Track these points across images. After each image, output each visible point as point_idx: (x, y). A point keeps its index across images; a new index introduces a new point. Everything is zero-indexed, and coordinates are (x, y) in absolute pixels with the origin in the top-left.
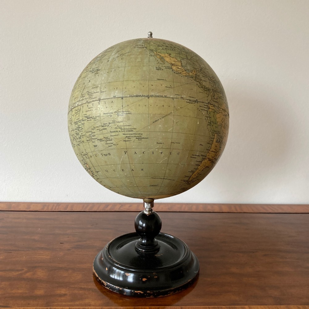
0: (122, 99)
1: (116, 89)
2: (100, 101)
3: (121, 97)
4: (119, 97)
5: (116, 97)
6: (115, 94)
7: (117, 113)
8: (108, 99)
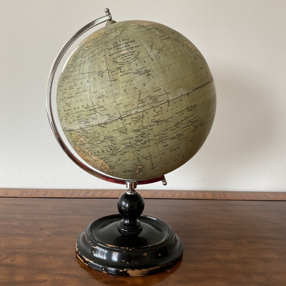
0: (188, 95)
1: (180, 87)
2: (169, 103)
3: (187, 94)
4: (185, 94)
5: (183, 94)
6: (180, 92)
7: (187, 110)
8: (177, 98)
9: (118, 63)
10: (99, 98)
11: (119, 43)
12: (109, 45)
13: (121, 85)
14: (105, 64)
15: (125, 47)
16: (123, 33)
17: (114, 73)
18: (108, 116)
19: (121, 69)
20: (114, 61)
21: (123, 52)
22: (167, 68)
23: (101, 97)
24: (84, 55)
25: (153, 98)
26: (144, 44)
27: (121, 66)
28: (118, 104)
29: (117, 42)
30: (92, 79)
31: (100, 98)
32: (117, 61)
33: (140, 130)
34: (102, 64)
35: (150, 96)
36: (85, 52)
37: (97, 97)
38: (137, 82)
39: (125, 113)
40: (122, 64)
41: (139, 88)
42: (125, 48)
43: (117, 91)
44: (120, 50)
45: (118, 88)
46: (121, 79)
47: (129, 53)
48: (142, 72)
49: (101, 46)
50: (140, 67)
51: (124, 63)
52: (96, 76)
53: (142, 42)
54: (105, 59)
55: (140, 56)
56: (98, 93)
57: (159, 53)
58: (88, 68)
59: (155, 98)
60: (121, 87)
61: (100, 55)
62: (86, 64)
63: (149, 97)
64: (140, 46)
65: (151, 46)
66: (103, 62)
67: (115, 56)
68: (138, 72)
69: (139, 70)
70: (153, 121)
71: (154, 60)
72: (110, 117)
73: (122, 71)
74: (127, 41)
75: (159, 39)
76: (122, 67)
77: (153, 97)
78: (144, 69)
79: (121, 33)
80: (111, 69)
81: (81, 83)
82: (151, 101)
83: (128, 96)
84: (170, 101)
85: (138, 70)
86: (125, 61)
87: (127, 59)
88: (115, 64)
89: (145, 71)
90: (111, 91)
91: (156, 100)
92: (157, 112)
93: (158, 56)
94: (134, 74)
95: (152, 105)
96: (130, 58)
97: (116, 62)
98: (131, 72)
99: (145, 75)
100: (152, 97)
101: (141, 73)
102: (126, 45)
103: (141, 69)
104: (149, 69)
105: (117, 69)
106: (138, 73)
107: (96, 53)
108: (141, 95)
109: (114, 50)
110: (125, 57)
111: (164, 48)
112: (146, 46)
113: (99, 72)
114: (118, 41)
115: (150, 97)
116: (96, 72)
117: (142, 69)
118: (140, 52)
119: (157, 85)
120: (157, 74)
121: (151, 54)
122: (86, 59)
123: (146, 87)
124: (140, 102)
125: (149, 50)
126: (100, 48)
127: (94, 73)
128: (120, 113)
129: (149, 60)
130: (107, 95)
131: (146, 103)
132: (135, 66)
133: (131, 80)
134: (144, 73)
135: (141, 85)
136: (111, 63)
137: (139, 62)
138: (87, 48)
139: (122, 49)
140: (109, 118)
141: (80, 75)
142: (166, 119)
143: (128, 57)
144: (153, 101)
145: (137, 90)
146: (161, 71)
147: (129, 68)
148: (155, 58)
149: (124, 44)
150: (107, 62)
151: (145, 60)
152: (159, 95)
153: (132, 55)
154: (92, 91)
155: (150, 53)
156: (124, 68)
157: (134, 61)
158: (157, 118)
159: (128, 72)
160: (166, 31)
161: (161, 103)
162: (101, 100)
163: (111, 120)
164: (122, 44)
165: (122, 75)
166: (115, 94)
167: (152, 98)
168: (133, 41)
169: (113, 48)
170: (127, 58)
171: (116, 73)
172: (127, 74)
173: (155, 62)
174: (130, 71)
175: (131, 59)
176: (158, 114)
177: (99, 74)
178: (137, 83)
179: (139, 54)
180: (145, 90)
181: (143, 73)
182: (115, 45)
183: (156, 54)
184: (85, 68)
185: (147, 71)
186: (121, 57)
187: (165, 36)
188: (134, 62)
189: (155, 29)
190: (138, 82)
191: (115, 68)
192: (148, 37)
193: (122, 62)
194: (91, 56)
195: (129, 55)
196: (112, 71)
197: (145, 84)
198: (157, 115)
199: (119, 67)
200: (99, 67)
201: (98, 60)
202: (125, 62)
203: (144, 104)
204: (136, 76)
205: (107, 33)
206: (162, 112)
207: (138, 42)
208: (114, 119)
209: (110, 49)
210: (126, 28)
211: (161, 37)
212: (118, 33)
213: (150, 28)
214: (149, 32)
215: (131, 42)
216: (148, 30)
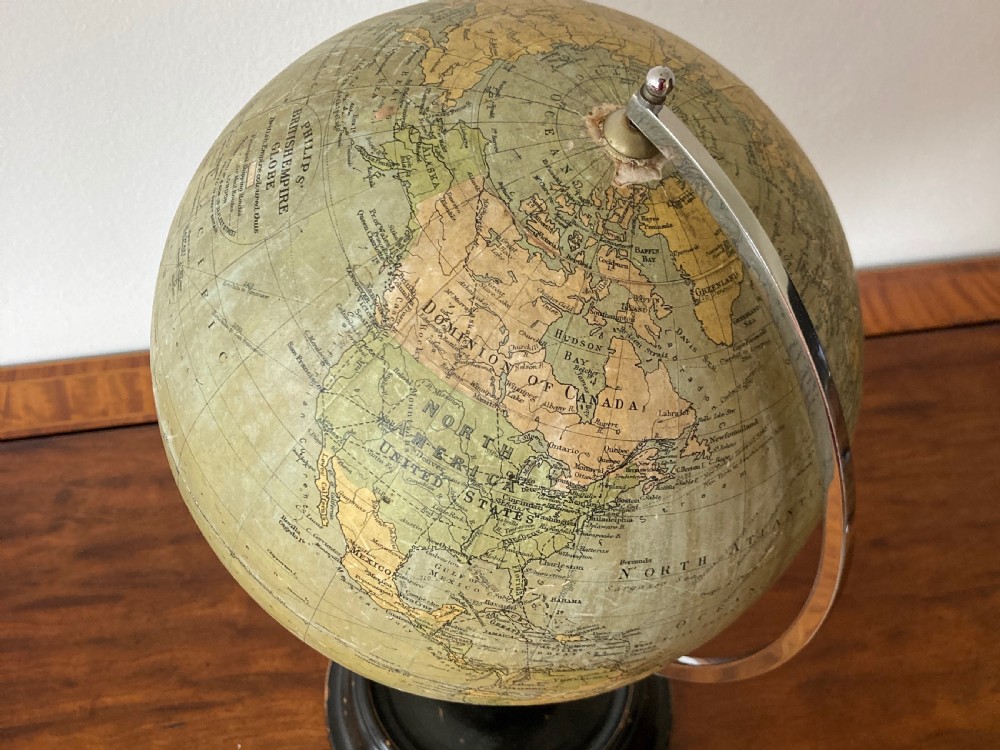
11: (299, 146)
15: (271, 170)
16: (357, 158)
21: (253, 167)
26: (261, 252)
29: (308, 140)
42: (265, 172)
44: (267, 153)
47: (244, 191)
50: (194, 243)
51: (222, 178)
53: (270, 244)
54: (271, 107)
55: (219, 239)
57: (224, 322)
64: (255, 237)
65: (249, 287)
67: (259, 140)
69: (187, 245)
71: (203, 301)
74: (293, 179)
78: (186, 263)
85: (189, 240)
86: (224, 184)
87: (227, 186)
88: (234, 148)
89: (181, 270)
93: (213, 318)
96: (225, 201)
97: (238, 148)
99: (175, 270)
101: (181, 254)
102: (278, 176)
103: (189, 252)
104: (183, 285)
106: (183, 241)
107: (324, 69)
109: (281, 132)
111: (247, 351)
112: (250, 261)
118: (231, 238)
121: (220, 285)
125: (235, 276)
126: (335, 78)
129: (204, 282)
132: (199, 225)
134: (178, 264)
136: (248, 132)
137: (203, 239)
139: (266, 164)
143: (230, 191)
147: (202, 203)
148: (207, 307)
149: (287, 168)
150: (260, 116)
151: (206, 264)
153: (232, 205)
156: (210, 183)
157: (212, 216)
159: (196, 203)
164: (288, 158)
168: (283, 204)
169: (293, 125)
170: (231, 186)
173: (198, 308)
175: (221, 203)
179: (228, 235)
181: (181, 260)
182: (301, 133)
183: (219, 311)
185: (180, 277)
188: (209, 216)
193: (228, 171)
195: (234, 192)
202: (222, 182)
207: (274, 226)
209: (297, 116)
210: (389, 174)
211: (311, 338)
212: (368, 139)
213: (377, 289)
214: (335, 280)
215: (286, 193)
216: (353, 276)
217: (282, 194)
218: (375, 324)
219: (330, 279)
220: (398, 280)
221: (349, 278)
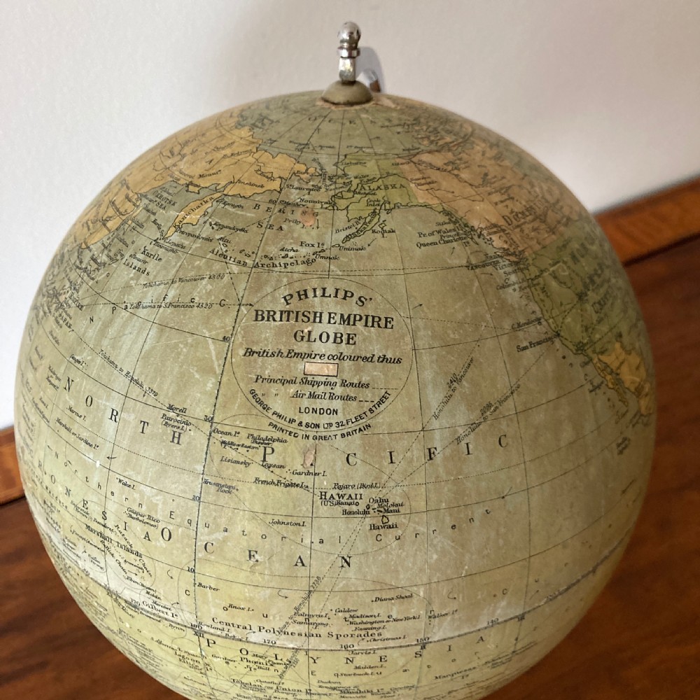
0: (522, 619)
1: (499, 594)
2: (423, 648)
3: (517, 617)
4: (510, 619)
5: (500, 620)
6: (494, 612)
7: (490, 664)
8: (466, 634)
9: (271, 412)
10: (134, 516)
11: (316, 303)
12: (269, 290)
13: (243, 523)
14: (210, 385)
15: (332, 339)
16: (358, 241)
17: (231, 453)
18: (148, 593)
19: (268, 450)
20: (252, 392)
21: (312, 367)
22: (479, 512)
23: (141, 518)
24: (151, 266)
25: (362, 623)
26: (425, 358)
27: (277, 435)
28: (200, 585)
29: (310, 294)
30: (133, 416)
31: (138, 519)
32: (268, 402)
33: (261, 690)
34: (197, 376)
35: (352, 614)
36: (161, 252)
37: (127, 504)
38: (316, 541)
39: (220, 626)
40: (285, 428)
41: (317, 566)
42: (329, 348)
43: (213, 537)
44: (302, 347)
45: (226, 530)
46: (250, 495)
47: (338, 381)
48: (357, 504)
49: (235, 269)
50: (359, 474)
51: (295, 425)
52: (154, 416)
53: (420, 343)
54: (222, 362)
55: (382, 420)
56: (136, 496)
57: (473, 427)
58: (136, 350)
59: (372, 623)
60: (239, 529)
61: (207, 321)
62: (136, 322)
63: (347, 615)
64: (405, 363)
65: (455, 380)
66: (207, 370)
67: (271, 367)
68: (341, 499)
69: (350, 491)
70: (329, 685)
71: (438, 458)
72: (155, 603)
73: (271, 459)
74: (356, 310)
75: (504, 340)
76: (278, 440)
77: (365, 620)
78: (374, 493)
79: (348, 245)
80: (227, 429)
81: (90, 401)
82: (349, 629)
83: (257, 578)
84: (431, 642)
85: (347, 487)
86: (307, 418)
87: (314, 411)
88: (254, 412)
89: (376, 506)
90: (190, 522)
91: (370, 632)
92: (356, 668)
93: (463, 444)
94: (317, 498)
95: (349, 641)
96: (336, 412)
97: (261, 403)
98: (310, 485)
99: (368, 521)
100: (362, 616)
101: (354, 508)
102: (343, 329)
103: (363, 486)
104: (398, 501)
105: (255, 441)
106: (339, 503)
107: (197, 300)
108: (314, 596)
109: (279, 333)
110: (312, 396)
111: (510, 402)
112: (428, 375)
113: (171, 408)
114: (315, 283)
115: (352, 617)
116: (161, 398)
117: (361, 491)
118: (390, 399)
119: (403, 579)
120: (422, 529)
121: (436, 424)
122: (151, 295)
123: (351, 572)
124: (301, 619)
125: (434, 398)
126: (227, 278)
127: (151, 399)
128: (199, 614)
129: (418, 453)
130: (171, 527)
131: (323, 631)
132: (339, 464)
133: (295, 520)
134: (365, 513)
135: (332, 558)
136: (240, 394)
137: (365, 452)
138: (176, 238)
139: (319, 347)
140: (150, 602)
141: (99, 360)
142: (386, 690)
143: (325, 404)
144: (357, 632)
145: (302, 571)
146: (448, 519)
147: (308, 463)
148: (448, 451)
149: (338, 318)
150: (225, 379)
151: (399, 446)
152: (394, 617)
153: (348, 398)
154: (116, 465)
155: (436, 417)
156: (285, 450)
157: (343, 435)
158: (347, 682)
159: (297, 479)
160: (554, 284)
161: (391, 643)
162: (138, 528)
163: (154, 611)
164: (325, 317)
165: (263, 482)
166: (201, 544)
167: (358, 620)
168: (383, 323)
169: (277, 316)
170: (318, 404)
171: (242, 460)
172: (286, 486)
173: (441, 470)
174: (308, 480)
175: (334, 419)
176: (358, 671)
177: (170, 419)
178: (317, 546)
179: (383, 406)
180: (341, 585)
181: (362, 507)
182: (295, 305)
183: (461, 431)
184: (127, 341)
185: (385, 507)
186: (292, 389)
187: (538, 320)
188: (339, 443)
189: (512, 263)
190: (322, 542)
191: (244, 434)
192: (460, 316)
193: (290, 415)
194: (172, 293)
195: (332, 397)
196: (227, 439)
197: (352, 561)
198: (354, 674)
199: (263, 435)
200: (183, 382)
201: (190, 340)
202: (300, 424)
203: (314, 632)
204: (324, 510)
205: (294, 196)
206: (379, 670)
207: (403, 336)
208: (170, 617)
209: (265, 315)
210: (384, 216)
211: (519, 325)
212: (338, 231)
213: (491, 252)
214: (476, 284)
215: (370, 319)
216: (476, 267)
217: (370, 324)
218: (517, 263)
219: (474, 288)
220: (485, 232)
221: (478, 271)
